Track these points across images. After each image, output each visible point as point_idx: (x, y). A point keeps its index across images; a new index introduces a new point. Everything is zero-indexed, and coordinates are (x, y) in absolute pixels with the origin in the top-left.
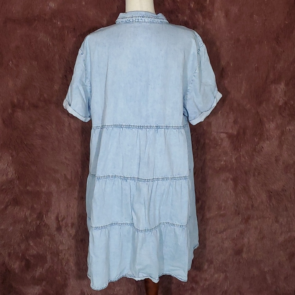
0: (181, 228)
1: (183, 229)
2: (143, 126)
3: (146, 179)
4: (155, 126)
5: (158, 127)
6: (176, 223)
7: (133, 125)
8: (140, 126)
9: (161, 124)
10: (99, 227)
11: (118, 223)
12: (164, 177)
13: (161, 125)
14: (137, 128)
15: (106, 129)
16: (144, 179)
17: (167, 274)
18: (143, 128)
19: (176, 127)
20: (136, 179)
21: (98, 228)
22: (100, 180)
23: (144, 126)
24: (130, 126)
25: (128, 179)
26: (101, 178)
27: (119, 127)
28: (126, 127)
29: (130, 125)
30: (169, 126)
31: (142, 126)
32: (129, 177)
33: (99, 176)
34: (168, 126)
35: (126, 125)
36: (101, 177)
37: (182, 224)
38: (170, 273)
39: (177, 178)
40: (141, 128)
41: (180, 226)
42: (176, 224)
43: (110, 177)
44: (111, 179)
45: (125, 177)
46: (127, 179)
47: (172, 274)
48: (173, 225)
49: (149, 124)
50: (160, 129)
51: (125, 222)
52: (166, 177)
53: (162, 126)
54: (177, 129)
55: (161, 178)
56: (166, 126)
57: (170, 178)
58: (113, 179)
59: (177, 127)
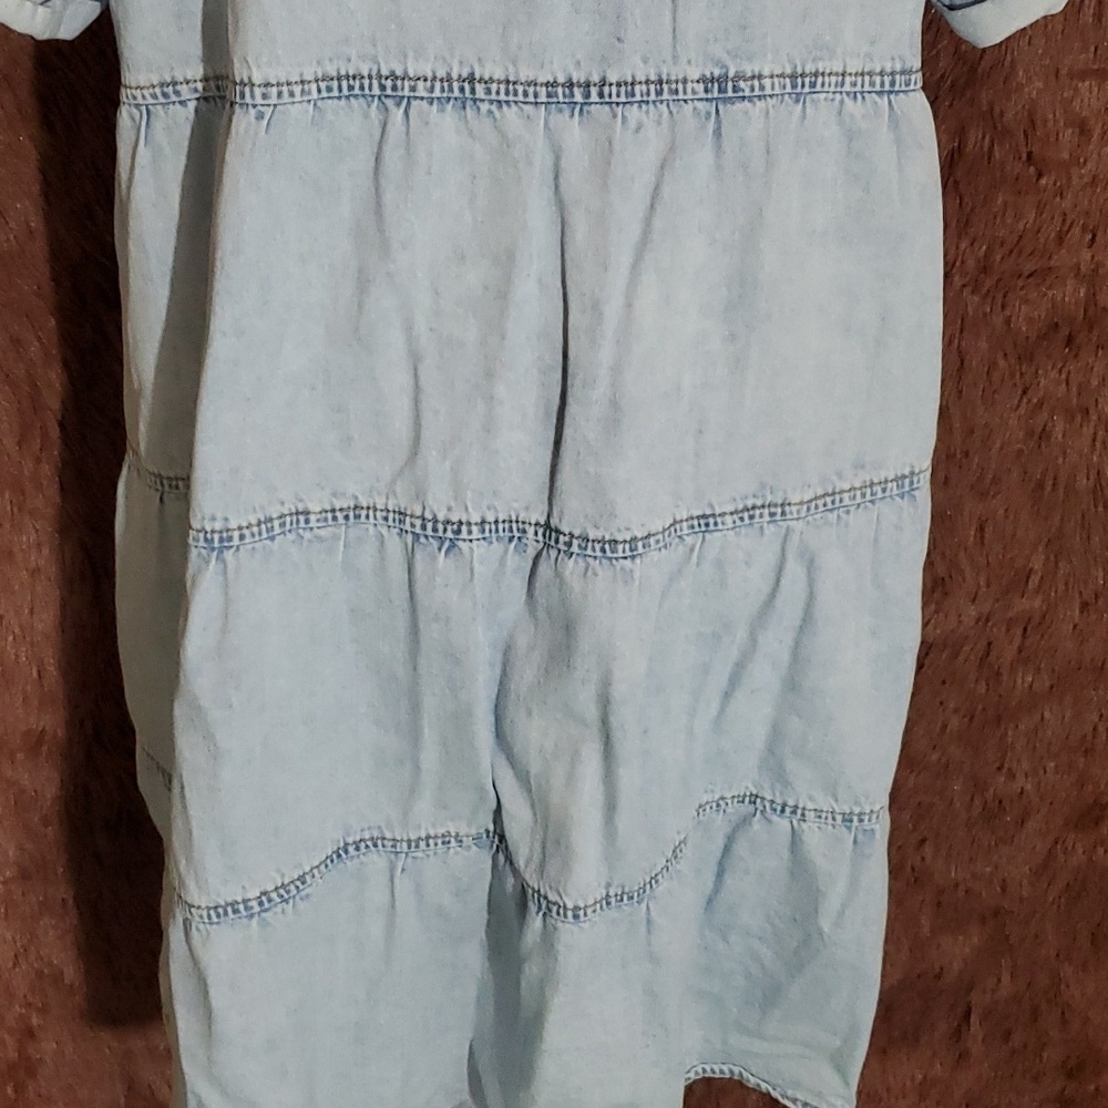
0: (849, 828)
1: (860, 837)
2: (596, 78)
3: (620, 538)
4: (702, 80)
5: (721, 81)
6: (811, 798)
7: (499, 74)
8: (570, 85)
9: (750, 59)
10: (245, 901)
11: (388, 835)
12: (750, 503)
13: (748, 70)
14: (543, 98)
15: (260, 116)
16: (602, 541)
17: (717, 1076)
18: (594, 97)
19: (870, 74)
20: (531, 531)
21: (236, 911)
22: (228, 555)
23: (603, 82)
24: (480, 88)
25: (464, 534)
26: (236, 541)
27: (376, 91)
28: (437, 93)
29: (471, 79)
30: (816, 75)
31: (588, 85)
32: (476, 518)
33: (218, 526)
34: (809, 68)
35: (441, 73)
36: (236, 534)
37: (857, 803)
38: (736, 1070)
39: (846, 496)
40: (578, 98)
41: (839, 818)
42: (810, 806)
43: (313, 518)
44: (322, 532)
45: (435, 521)
46: (458, 532)
47: (745, 1074)
48: (788, 810)
49: (645, 60)
50: (739, 105)
51: (441, 831)
52: (769, 498)
53: (760, 77)
54: (880, 93)
55: (731, 508)
56: (793, 77)
57: (801, 503)
58: (336, 538)
59: (882, 74)
